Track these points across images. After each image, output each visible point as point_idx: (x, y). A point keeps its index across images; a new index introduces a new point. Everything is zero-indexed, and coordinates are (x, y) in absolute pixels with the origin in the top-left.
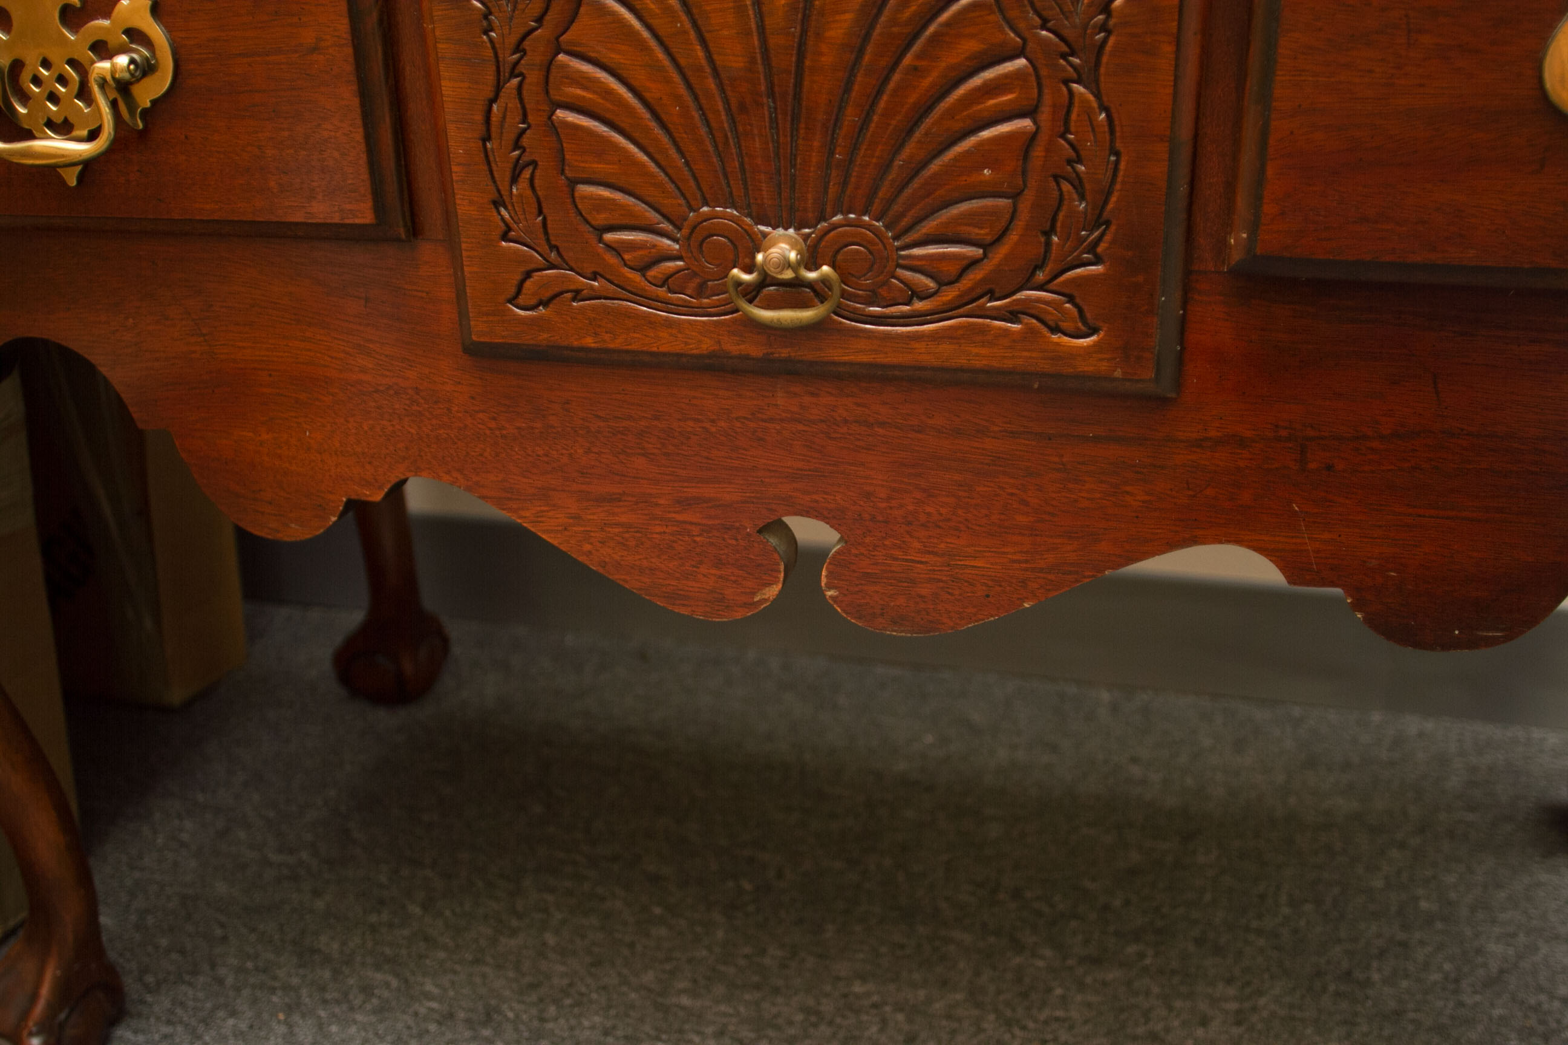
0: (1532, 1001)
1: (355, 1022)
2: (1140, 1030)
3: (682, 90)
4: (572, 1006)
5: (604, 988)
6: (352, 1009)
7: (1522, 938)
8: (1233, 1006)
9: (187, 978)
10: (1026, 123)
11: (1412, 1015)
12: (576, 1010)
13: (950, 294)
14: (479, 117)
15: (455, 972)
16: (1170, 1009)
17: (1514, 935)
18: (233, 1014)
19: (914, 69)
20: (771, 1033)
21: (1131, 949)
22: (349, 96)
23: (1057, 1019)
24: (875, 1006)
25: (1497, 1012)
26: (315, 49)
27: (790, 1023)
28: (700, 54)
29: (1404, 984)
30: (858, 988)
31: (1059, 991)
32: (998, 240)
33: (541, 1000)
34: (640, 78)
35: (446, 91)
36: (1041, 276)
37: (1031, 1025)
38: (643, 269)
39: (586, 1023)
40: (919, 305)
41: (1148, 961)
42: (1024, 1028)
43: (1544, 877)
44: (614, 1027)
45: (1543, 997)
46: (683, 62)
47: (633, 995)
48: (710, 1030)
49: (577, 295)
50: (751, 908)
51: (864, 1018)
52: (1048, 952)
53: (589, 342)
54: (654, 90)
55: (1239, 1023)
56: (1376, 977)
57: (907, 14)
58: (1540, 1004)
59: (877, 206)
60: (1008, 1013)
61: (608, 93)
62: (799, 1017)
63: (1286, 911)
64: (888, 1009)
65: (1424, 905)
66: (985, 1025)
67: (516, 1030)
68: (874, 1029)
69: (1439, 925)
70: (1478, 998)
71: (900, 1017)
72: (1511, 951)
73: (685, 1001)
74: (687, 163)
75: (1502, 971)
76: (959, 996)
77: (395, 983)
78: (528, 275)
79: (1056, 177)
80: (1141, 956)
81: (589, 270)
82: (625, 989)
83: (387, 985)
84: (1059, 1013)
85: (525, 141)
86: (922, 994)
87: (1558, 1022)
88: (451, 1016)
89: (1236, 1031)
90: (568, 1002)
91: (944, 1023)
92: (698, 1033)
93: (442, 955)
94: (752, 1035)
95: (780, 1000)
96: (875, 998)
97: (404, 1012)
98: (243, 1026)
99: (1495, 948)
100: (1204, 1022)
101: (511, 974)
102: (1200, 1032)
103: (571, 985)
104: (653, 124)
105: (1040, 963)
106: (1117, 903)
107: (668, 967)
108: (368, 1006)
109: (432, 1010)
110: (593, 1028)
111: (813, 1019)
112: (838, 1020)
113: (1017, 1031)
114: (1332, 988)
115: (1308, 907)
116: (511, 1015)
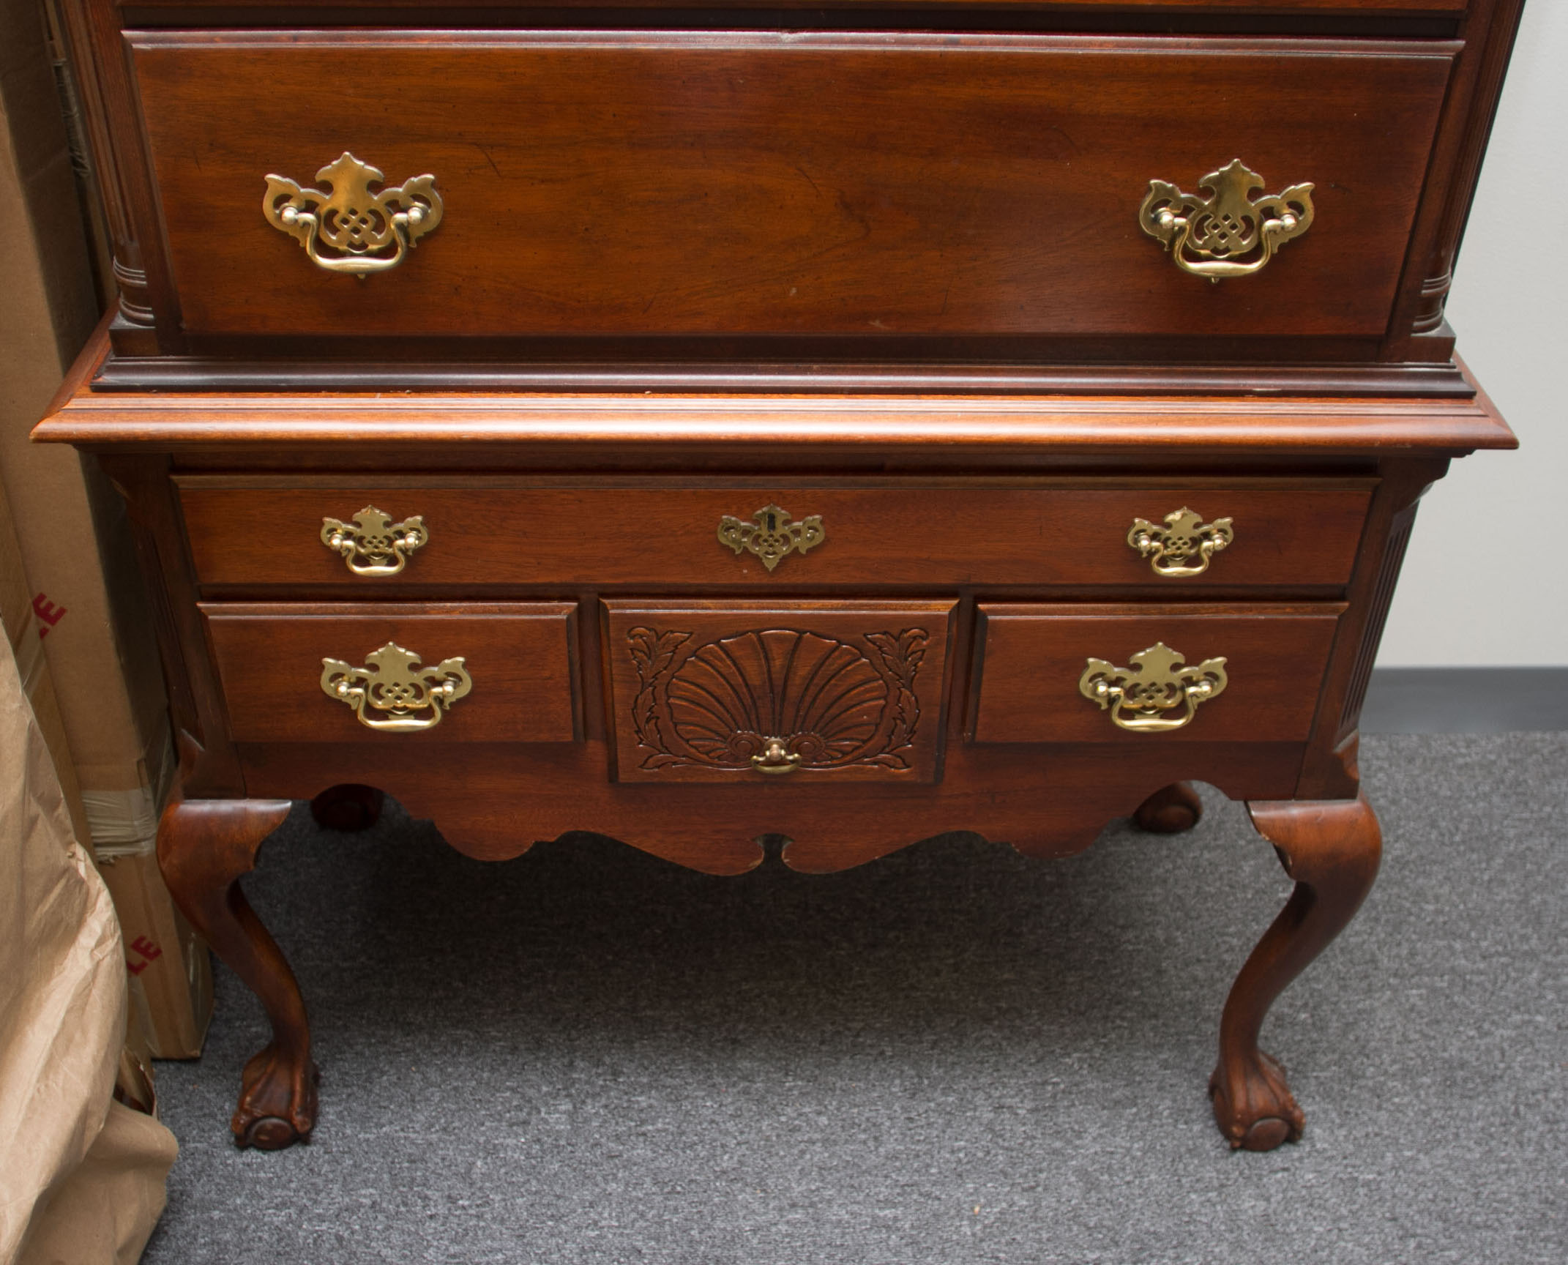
0: (1106, 930)
1: (461, 1063)
2: (905, 985)
3: (731, 692)
4: (585, 1028)
5: (599, 1013)
6: (454, 1056)
7: (1101, 892)
8: (951, 961)
9: (338, 1056)
10: (882, 702)
11: (1045, 950)
12: (588, 1030)
13: (848, 758)
14: (632, 702)
15: (505, 1021)
16: (919, 969)
17: (1096, 891)
18: (383, 1073)
19: (836, 685)
20: (706, 1023)
21: (891, 935)
22: (565, 695)
23: (860, 986)
24: (758, 996)
25: (1087, 941)
26: (550, 678)
27: (714, 1015)
28: (740, 680)
29: (1040, 931)
30: (745, 987)
31: (857, 969)
32: (869, 739)
33: (565, 1028)
34: (713, 688)
35: (616, 691)
36: (887, 750)
37: (846, 992)
38: (707, 754)
39: (598, 1038)
40: (835, 762)
41: (902, 941)
42: (843, 994)
43: (1113, 849)
44: (615, 1036)
45: (1111, 928)
46: (732, 682)
47: (619, 1015)
48: (670, 1027)
49: (675, 763)
50: (666, 946)
51: (754, 1004)
52: (845, 945)
53: (679, 780)
54: (718, 692)
55: (956, 971)
56: (1025, 930)
57: (832, 668)
58: (1110, 931)
59: (817, 729)
60: (832, 987)
61: (696, 693)
62: (717, 1011)
63: (973, 895)
64: (765, 996)
65: (1048, 878)
66: (821, 996)
67: (558, 1049)
68: (761, 1010)
69: (1057, 891)
70: (1078, 934)
71: (774, 1000)
72: (1095, 901)
73: (649, 1013)
74: (732, 716)
75: (1091, 915)
76: (803, 982)
77: (472, 1035)
78: (651, 756)
79: (894, 719)
80: (898, 938)
81: (681, 754)
82: (611, 1012)
83: (467, 1036)
84: (860, 982)
85: (654, 709)
86: (781, 984)
87: (1119, 940)
88: (516, 1048)
89: (956, 975)
90: (581, 1026)
91: (799, 999)
92: (664, 1031)
93: (491, 1011)
94: (695, 1026)
95: (703, 1002)
96: (757, 991)
97: (486, 1051)
98: (394, 1079)
99: (1087, 900)
100: (938, 973)
101: (540, 1016)
102: (936, 980)
103: (578, 1015)
104: (716, 703)
105: (843, 953)
106: (878, 905)
107: (631, 993)
108: (463, 1052)
109: (503, 1047)
110: (602, 1039)
111: (726, 1010)
112: (740, 1008)
113: (838, 996)
114: (1002, 941)
115: (985, 891)
116: (551, 1041)
